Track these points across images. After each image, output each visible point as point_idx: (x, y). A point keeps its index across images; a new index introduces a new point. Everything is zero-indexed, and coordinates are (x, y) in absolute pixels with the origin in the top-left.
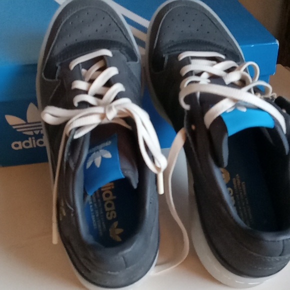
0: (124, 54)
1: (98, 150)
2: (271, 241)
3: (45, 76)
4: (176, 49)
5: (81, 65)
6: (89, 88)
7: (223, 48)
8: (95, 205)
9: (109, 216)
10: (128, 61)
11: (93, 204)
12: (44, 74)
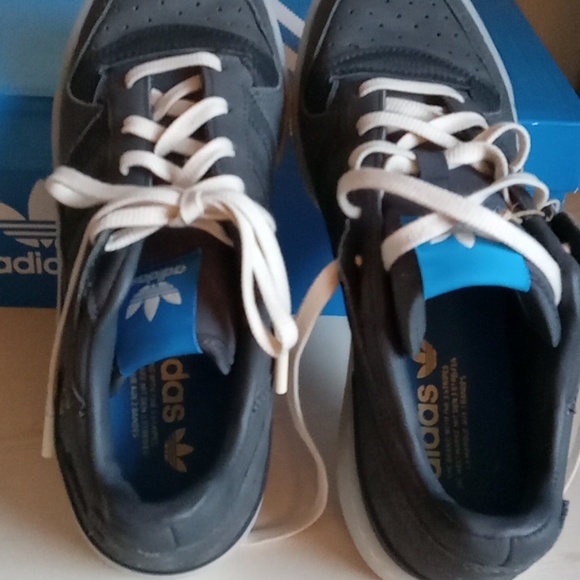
0: (248, 67)
1: (155, 282)
2: (485, 536)
3: (73, 93)
4: (360, 66)
5: (149, 80)
6: (159, 136)
7: (467, 75)
8: (143, 386)
9: (169, 414)
10: (254, 85)
11: (138, 385)
12: (71, 87)
